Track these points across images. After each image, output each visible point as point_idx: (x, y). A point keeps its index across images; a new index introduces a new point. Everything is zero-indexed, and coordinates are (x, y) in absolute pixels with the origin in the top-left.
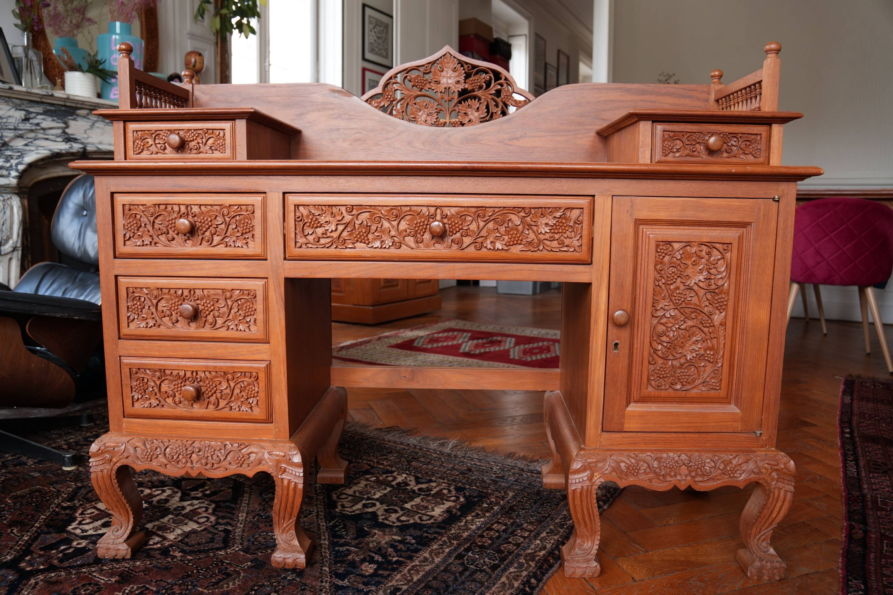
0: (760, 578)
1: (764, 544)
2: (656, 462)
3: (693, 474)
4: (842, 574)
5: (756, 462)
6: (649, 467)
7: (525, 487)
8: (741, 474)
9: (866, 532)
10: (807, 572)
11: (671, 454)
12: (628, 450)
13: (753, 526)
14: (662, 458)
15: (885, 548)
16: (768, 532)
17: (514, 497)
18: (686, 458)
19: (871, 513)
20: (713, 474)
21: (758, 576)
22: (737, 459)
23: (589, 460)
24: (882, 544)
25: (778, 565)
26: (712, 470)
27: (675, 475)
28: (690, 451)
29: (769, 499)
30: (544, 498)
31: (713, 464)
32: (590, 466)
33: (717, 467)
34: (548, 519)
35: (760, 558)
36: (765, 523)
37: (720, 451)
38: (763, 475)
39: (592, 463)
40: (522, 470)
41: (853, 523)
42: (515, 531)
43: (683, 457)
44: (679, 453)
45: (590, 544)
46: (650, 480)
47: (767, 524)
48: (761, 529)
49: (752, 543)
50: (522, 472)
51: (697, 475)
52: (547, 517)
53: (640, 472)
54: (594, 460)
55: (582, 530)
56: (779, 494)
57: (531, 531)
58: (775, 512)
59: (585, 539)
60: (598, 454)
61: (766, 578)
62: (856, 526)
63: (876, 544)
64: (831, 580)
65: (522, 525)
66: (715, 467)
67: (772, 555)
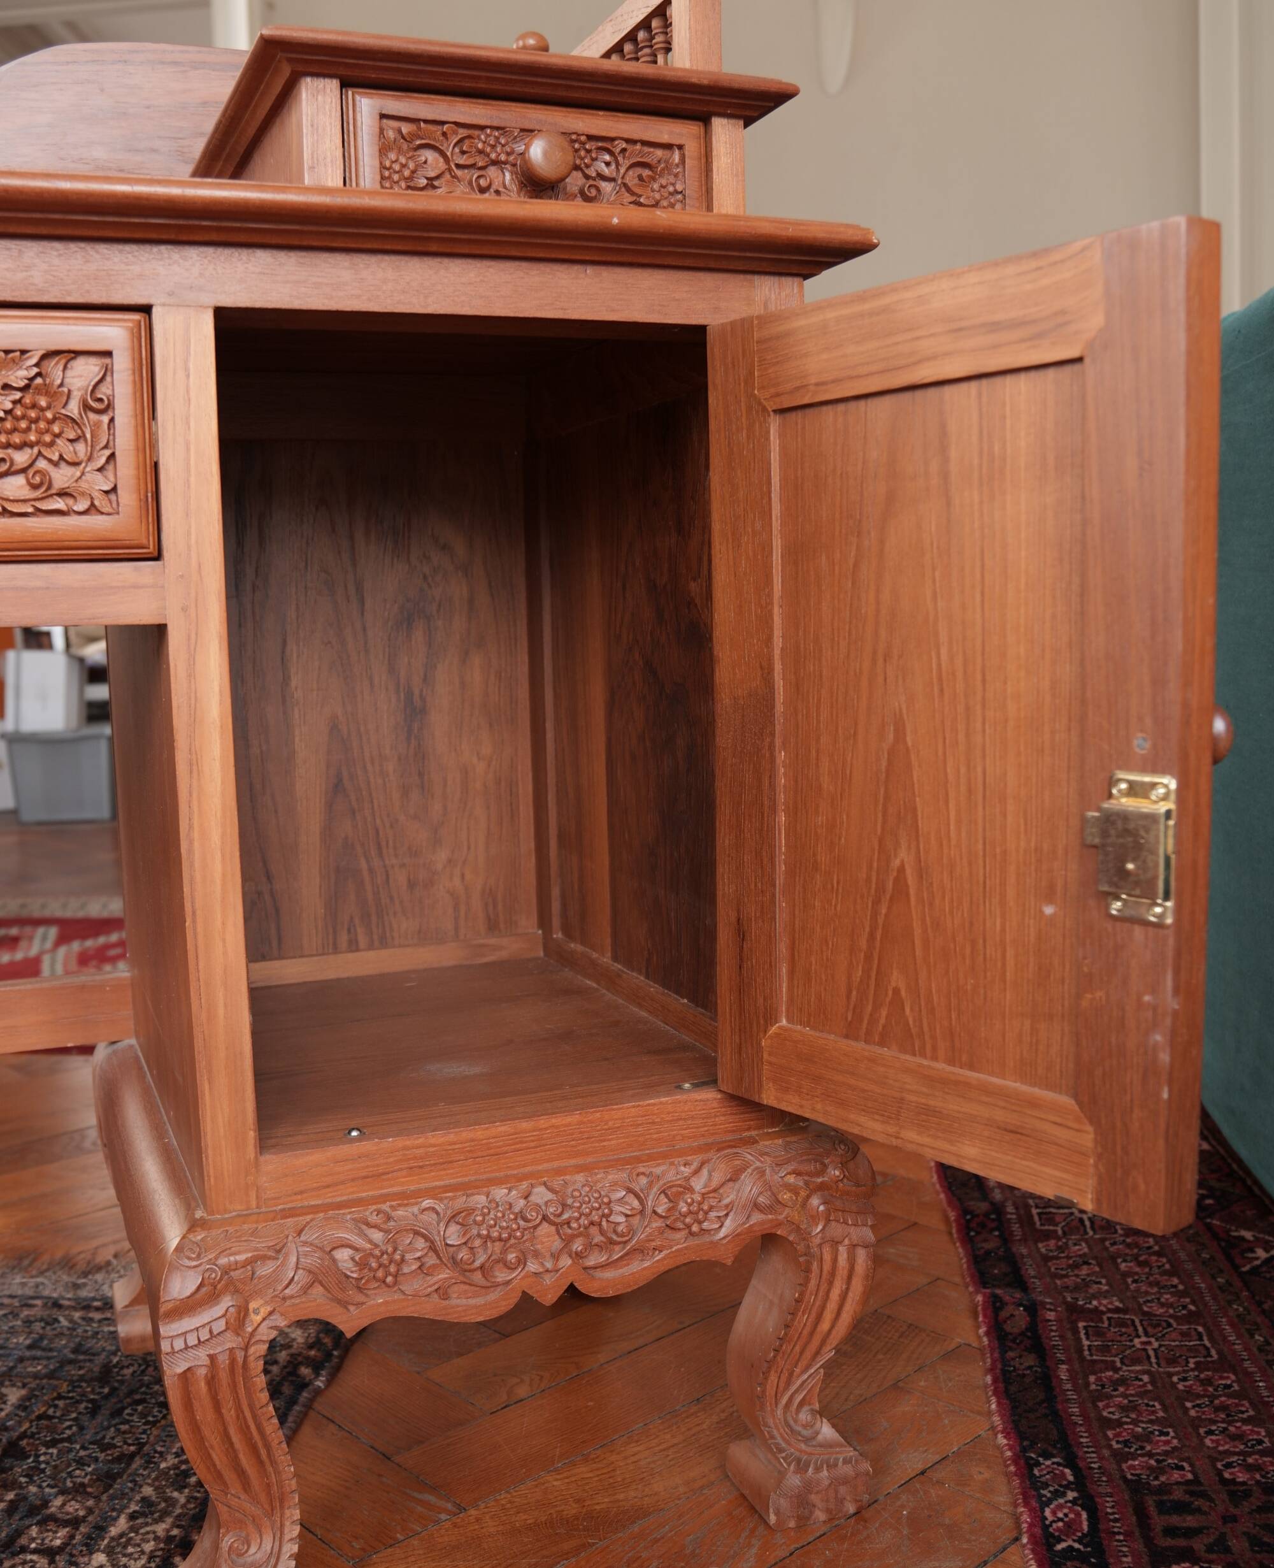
0: (803, 1521)
1: (804, 1416)
2: (453, 1228)
3: (578, 1245)
4: (1011, 1448)
5: (762, 1173)
6: (433, 1248)
7: (64, 1363)
8: (721, 1220)
9: (1033, 1309)
10: (920, 1467)
11: (500, 1193)
12: (359, 1202)
13: (770, 1368)
14: (471, 1211)
15: (1086, 1343)
16: (809, 1377)
17: (23, 1406)
18: (550, 1196)
19: (1024, 1251)
20: (641, 1236)
21: (799, 1518)
22: (705, 1172)
23: (223, 1261)
24: (1076, 1331)
25: (848, 1470)
26: (636, 1221)
27: (522, 1261)
28: (560, 1172)
29: (807, 1280)
30: (124, 1389)
31: (636, 1203)
32: (231, 1282)
33: (649, 1211)
34: (138, 1462)
35: (799, 1461)
36: (802, 1353)
37: (651, 1158)
38: (787, 1211)
39: (236, 1266)
40: (56, 1305)
41: (998, 1291)
42: (19, 1533)
43: (541, 1195)
44: (524, 1185)
45: (267, 1545)
46: (443, 1292)
47: (808, 1354)
48: (791, 1374)
49: (771, 1422)
50: (55, 1313)
51: (590, 1246)
52: (132, 1456)
53: (406, 1270)
54: (241, 1258)
55: (234, 1502)
56: (835, 1260)
57: (75, 1523)
58: (828, 1316)
59: (251, 1528)
60: (254, 1233)
61: (820, 1515)
62: (1007, 1298)
63: (1062, 1337)
64: (987, 1475)
65: (46, 1503)
66: (642, 1212)
67: (828, 1445)
